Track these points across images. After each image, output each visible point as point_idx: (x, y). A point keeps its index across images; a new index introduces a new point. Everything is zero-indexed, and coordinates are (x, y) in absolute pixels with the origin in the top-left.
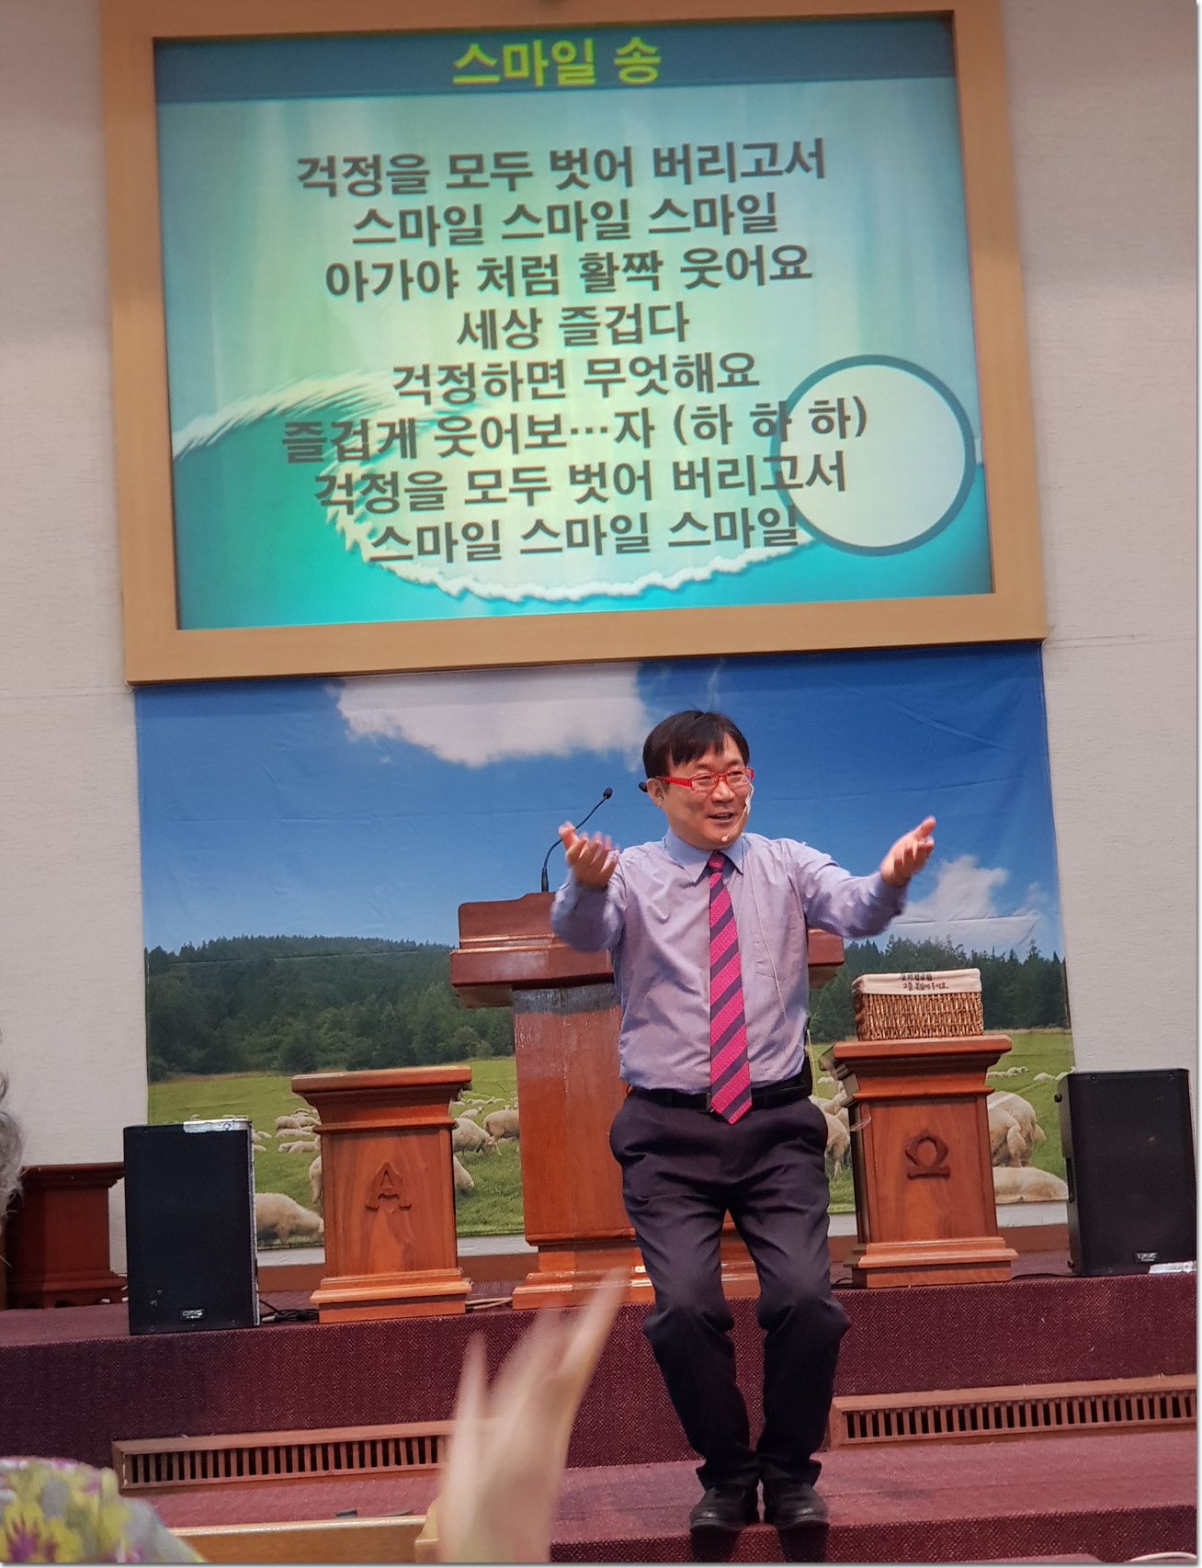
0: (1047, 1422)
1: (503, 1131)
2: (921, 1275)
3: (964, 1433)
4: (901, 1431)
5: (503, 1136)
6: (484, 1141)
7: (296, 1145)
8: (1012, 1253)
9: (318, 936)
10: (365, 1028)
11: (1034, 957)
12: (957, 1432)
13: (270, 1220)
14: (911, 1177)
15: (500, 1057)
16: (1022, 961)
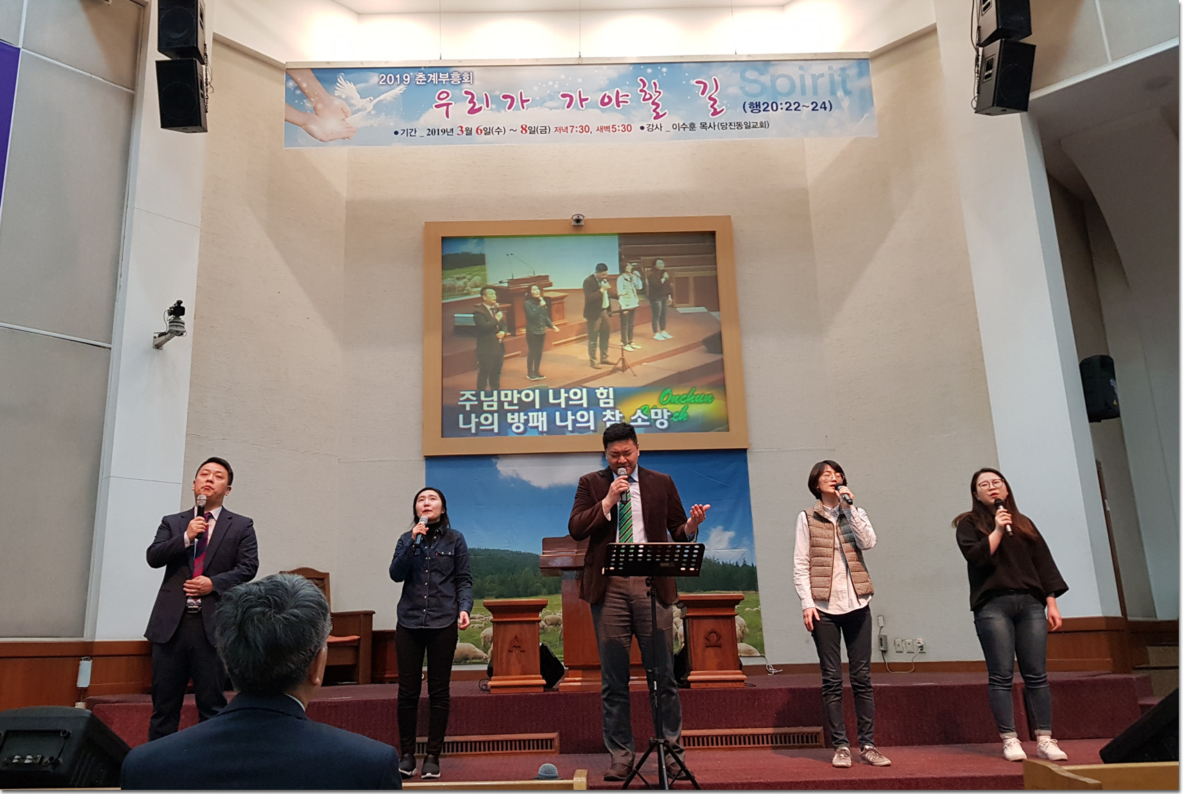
0: (759, 743)
2: (711, 684)
3: (727, 746)
4: (703, 745)
5: (551, 625)
7: (476, 625)
8: (745, 677)
9: (487, 548)
10: (503, 583)
11: (745, 565)
12: (724, 746)
13: (466, 654)
14: (707, 647)
16: (740, 566)
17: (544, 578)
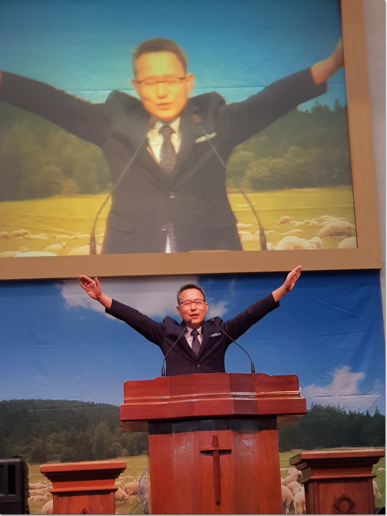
1: (132, 492)
5: (133, 494)
6: (124, 497)
7: (36, 497)
9: (49, 399)
10: (70, 442)
11: (377, 414)
15: (132, 457)
16: (372, 415)
17: (125, 434)
